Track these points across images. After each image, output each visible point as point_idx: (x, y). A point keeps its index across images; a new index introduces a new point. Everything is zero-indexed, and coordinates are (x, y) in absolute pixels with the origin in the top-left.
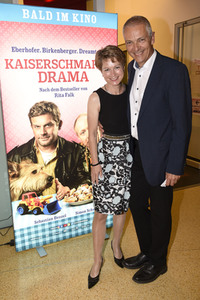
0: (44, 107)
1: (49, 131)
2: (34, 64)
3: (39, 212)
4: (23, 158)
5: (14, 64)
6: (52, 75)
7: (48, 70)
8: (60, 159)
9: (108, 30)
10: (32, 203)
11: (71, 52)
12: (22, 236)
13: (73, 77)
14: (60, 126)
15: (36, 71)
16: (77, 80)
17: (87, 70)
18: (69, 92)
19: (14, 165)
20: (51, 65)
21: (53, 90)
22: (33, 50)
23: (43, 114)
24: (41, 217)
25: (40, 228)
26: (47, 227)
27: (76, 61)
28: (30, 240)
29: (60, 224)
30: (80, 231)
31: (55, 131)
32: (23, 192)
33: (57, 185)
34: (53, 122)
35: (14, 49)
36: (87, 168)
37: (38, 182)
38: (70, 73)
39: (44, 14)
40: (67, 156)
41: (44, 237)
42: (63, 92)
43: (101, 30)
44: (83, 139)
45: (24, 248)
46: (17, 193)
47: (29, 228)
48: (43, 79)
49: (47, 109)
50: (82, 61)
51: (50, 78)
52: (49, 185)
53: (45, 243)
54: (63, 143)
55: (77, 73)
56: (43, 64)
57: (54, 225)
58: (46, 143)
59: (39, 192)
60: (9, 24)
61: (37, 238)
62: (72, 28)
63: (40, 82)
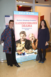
1: (24, 37)
2: (21, 23)
3: (21, 55)
4: (18, 43)
5: (17, 23)
8: (26, 43)
9: (36, 16)
10: (19, 53)
11: (29, 21)
13: (29, 26)
14: (26, 36)
15: (21, 25)
17: (32, 24)
19: (16, 44)
20: (24, 23)
21: (25, 29)
22: (21, 20)
24: (21, 56)
25: (21, 58)
27: (29, 23)
29: (25, 58)
30: (29, 60)
31: (25, 37)
32: (18, 50)
33: (25, 49)
34: (24, 35)
35: (17, 20)
36: (31, 45)
37: (21, 48)
38: (28, 25)
39: (23, 13)
40: (27, 43)
41: (22, 60)
42: (27, 29)
43: (35, 16)
44: (30, 39)
47: (19, 58)
49: (23, 33)
50: (31, 22)
51: (24, 26)
52: (23, 49)
53: (22, 62)
54: (26, 40)
55: (30, 25)
57: (24, 58)
58: (23, 40)
60: (17, 15)
61: (20, 60)
62: (29, 16)
63: (22, 27)
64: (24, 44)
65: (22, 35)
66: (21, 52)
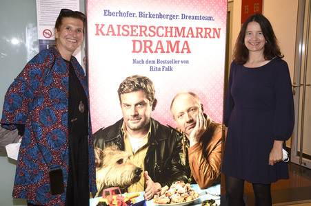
0: (137, 83)
1: (141, 111)
2: (128, 31)
4: (108, 143)
5: (105, 30)
6: (148, 44)
7: (143, 38)
8: (152, 147)
10: (114, 201)
11: (172, 17)
13: (173, 48)
14: (154, 105)
16: (178, 52)
18: (167, 65)
19: (97, 152)
20: (148, 32)
21: (148, 62)
22: (128, 14)
23: (135, 90)
27: (177, 28)
31: (147, 111)
32: (105, 187)
33: (146, 180)
34: (146, 101)
35: (107, 13)
36: (183, 160)
38: (169, 42)
40: (160, 143)
42: (160, 66)
44: (180, 123)
48: (138, 48)
49: (140, 84)
50: (183, 28)
51: (146, 47)
52: (136, 179)
54: (156, 127)
55: (177, 42)
56: (138, 31)
58: (136, 125)
59: (124, 188)
63: (134, 51)
65: (133, 97)
66: (125, 195)
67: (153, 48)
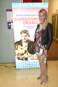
0: (25, 31)
2: (22, 19)
3: (23, 60)
5: (17, 19)
6: (27, 22)
7: (26, 21)
8: (29, 46)
10: (21, 57)
11: (33, 15)
12: (18, 65)
15: (23, 21)
16: (35, 24)
18: (32, 27)
19: (16, 46)
20: (27, 19)
21: (27, 26)
22: (22, 15)
23: (24, 33)
26: (24, 64)
27: (34, 18)
28: (20, 67)
29: (28, 64)
33: (28, 53)
34: (27, 35)
35: (17, 15)
38: (32, 22)
39: (25, 5)
40: (31, 45)
41: (24, 67)
42: (30, 27)
45: (18, 68)
46: (17, 54)
47: (20, 64)
48: (25, 23)
49: (26, 32)
50: (36, 18)
53: (24, 69)
54: (30, 41)
55: (35, 21)
56: (25, 19)
57: (26, 64)
58: (25, 41)
59: (23, 54)
60: (16, 8)
61: (22, 67)
62: (33, 8)
63: (24, 24)
64: (27, 47)
66: (23, 56)
67: (28, 23)
